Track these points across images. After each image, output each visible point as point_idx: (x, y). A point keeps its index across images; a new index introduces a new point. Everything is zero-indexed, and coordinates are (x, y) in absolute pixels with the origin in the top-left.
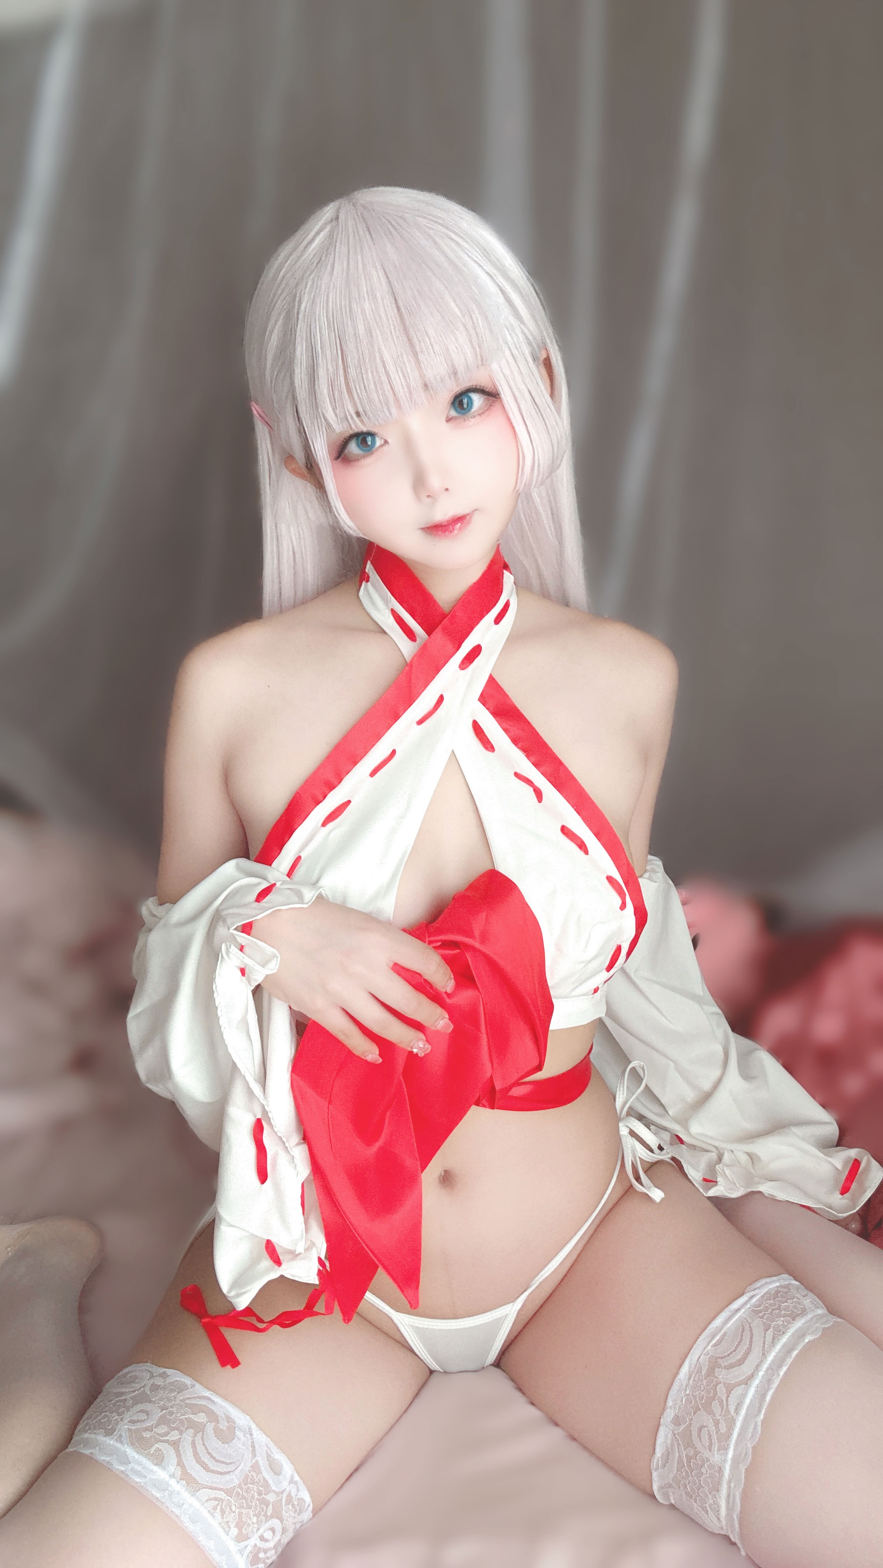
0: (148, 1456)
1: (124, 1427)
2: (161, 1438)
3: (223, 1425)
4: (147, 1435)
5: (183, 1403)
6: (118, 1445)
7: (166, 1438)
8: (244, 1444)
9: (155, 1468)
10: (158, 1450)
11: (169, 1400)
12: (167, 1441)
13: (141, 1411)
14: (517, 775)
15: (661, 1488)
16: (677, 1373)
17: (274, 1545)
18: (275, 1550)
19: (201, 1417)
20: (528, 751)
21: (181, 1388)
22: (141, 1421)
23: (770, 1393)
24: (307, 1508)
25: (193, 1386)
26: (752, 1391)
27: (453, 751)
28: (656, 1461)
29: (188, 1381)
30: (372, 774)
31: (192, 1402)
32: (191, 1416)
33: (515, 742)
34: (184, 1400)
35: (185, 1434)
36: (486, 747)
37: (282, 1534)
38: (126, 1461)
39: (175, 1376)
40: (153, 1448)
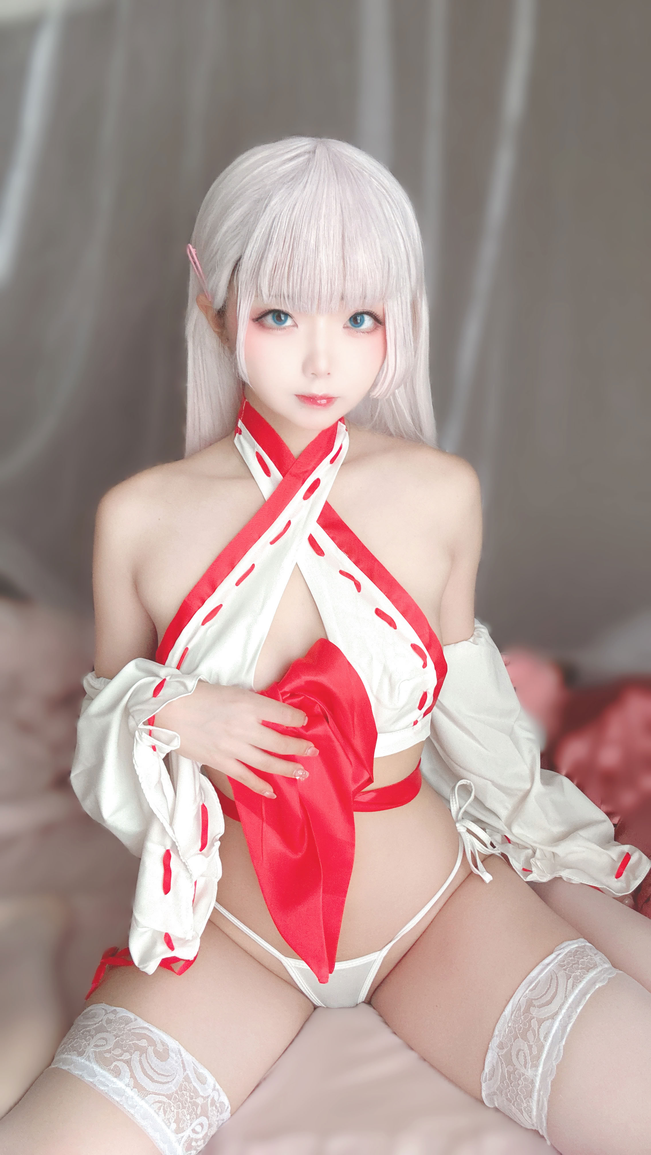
0: (110, 1071)
1: (91, 1050)
2: (117, 1058)
3: (160, 1048)
4: (107, 1055)
6: (87, 1063)
7: (120, 1058)
8: (176, 1062)
9: (114, 1079)
10: (116, 1066)
11: (120, 1030)
12: (122, 1060)
13: (101, 1038)
14: (341, 572)
15: (488, 1095)
16: (504, 1010)
17: (203, 1137)
18: (204, 1141)
19: (144, 1043)
20: (349, 553)
21: (128, 1021)
22: (102, 1046)
23: (570, 1026)
24: (226, 1110)
25: (136, 1020)
26: (557, 1024)
27: (297, 564)
28: (484, 1075)
29: (132, 1016)
30: (237, 584)
31: (137, 1031)
32: (136, 1042)
33: (340, 546)
34: (130, 1030)
35: (133, 1055)
36: (319, 554)
37: (208, 1129)
38: (94, 1075)
39: (122, 1012)
40: (113, 1065)
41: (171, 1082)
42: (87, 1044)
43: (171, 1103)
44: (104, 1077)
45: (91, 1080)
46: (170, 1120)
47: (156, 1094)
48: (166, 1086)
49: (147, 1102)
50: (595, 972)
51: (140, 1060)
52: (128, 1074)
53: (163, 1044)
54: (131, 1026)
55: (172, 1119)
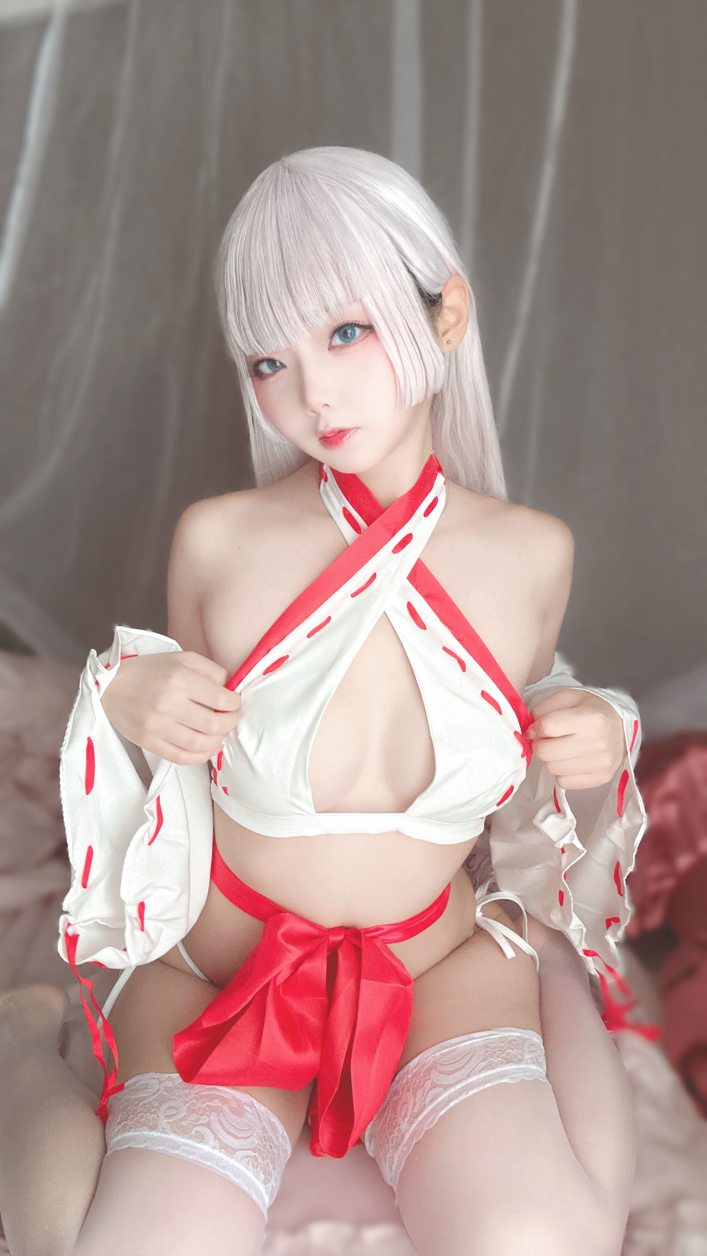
0: (192, 1138)
1: (163, 1122)
2: (196, 1123)
3: (234, 1105)
4: (184, 1123)
5: (198, 1096)
6: (166, 1136)
7: (199, 1123)
8: (253, 1115)
9: (199, 1145)
10: (197, 1132)
11: (187, 1096)
12: (202, 1124)
13: (169, 1108)
19: (214, 1103)
22: (174, 1115)
30: (309, 636)
31: (205, 1093)
32: (209, 1103)
34: (197, 1093)
35: (211, 1117)
40: (193, 1132)
41: (252, 1135)
42: (156, 1117)
43: (257, 1155)
44: (188, 1145)
45: (176, 1152)
47: (242, 1150)
48: (250, 1140)
49: (236, 1159)
52: (212, 1137)
53: (237, 1101)
55: (260, 1171)
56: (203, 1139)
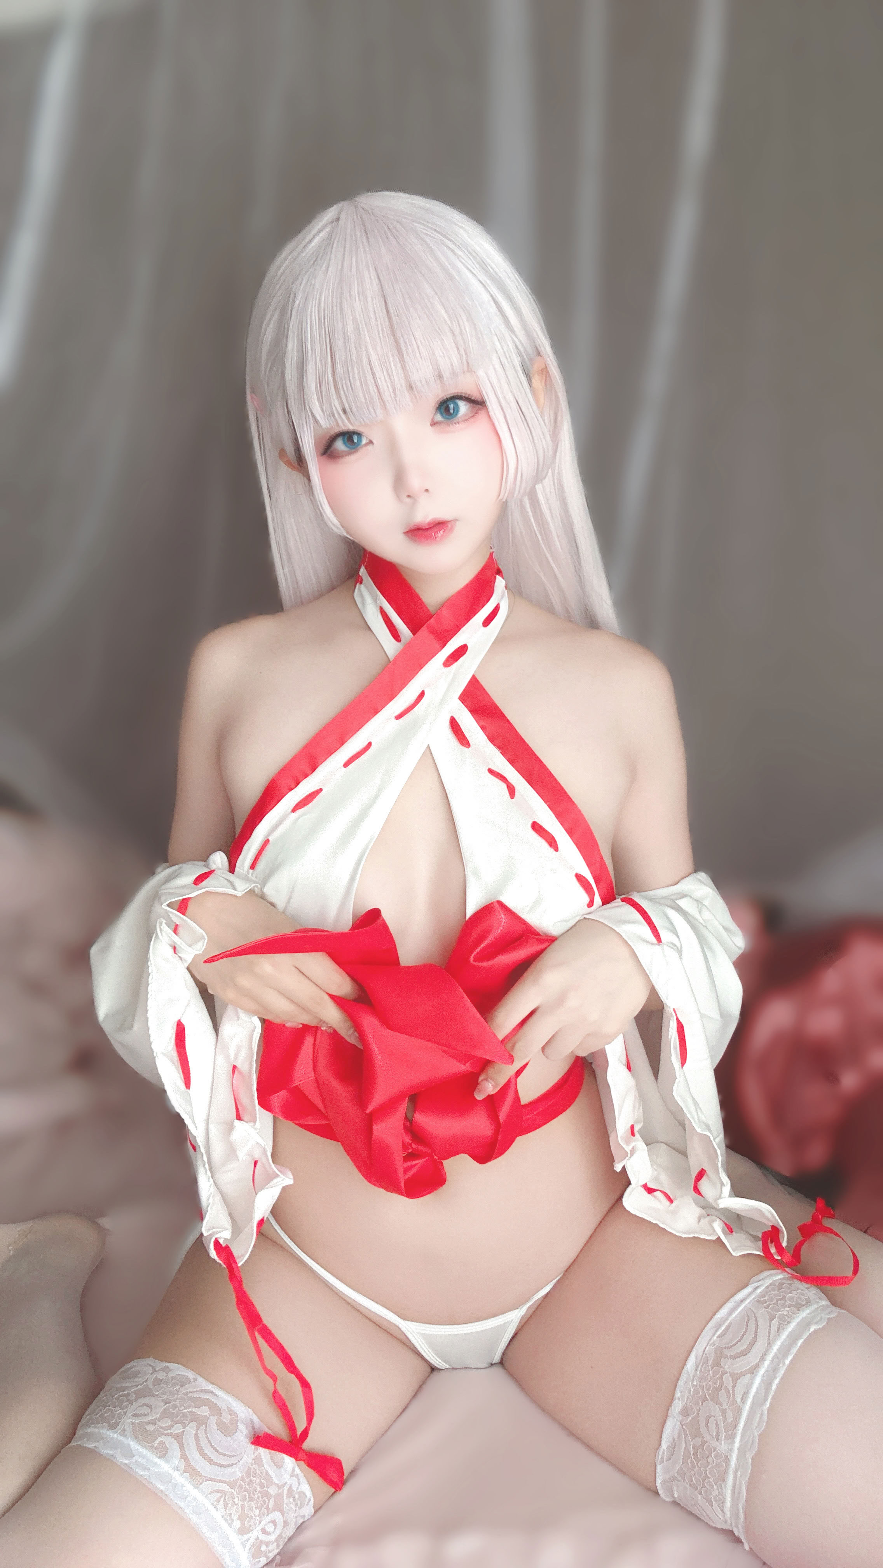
0: (152, 1449)
1: (127, 1421)
2: (164, 1432)
3: (226, 1419)
4: (150, 1428)
6: (122, 1438)
7: (169, 1431)
9: (158, 1461)
10: (161, 1443)
11: (172, 1394)
12: (171, 1435)
13: (144, 1405)
14: (491, 771)
15: (664, 1482)
16: (685, 1364)
17: (276, 1539)
18: (277, 1544)
19: (204, 1411)
20: (504, 748)
21: (183, 1382)
22: (145, 1415)
23: (777, 1381)
24: (308, 1502)
25: (196, 1380)
26: (758, 1380)
27: (428, 746)
28: (661, 1454)
29: (190, 1375)
30: (346, 765)
31: (195, 1395)
32: (194, 1410)
33: (492, 739)
34: (187, 1394)
35: (188, 1428)
36: (462, 744)
37: (284, 1527)
38: (130, 1454)
39: (178, 1370)
40: (157, 1442)
41: (235, 1464)
42: (122, 1414)
43: (235, 1493)
44: (145, 1457)
45: (127, 1462)
46: (232, 1516)
47: (214, 1480)
48: (230, 1470)
49: (201, 1491)
50: (808, 1311)
51: (196, 1435)
52: (177, 1453)
53: (231, 1412)
54: (189, 1388)
55: (234, 1515)
56: (165, 1454)
